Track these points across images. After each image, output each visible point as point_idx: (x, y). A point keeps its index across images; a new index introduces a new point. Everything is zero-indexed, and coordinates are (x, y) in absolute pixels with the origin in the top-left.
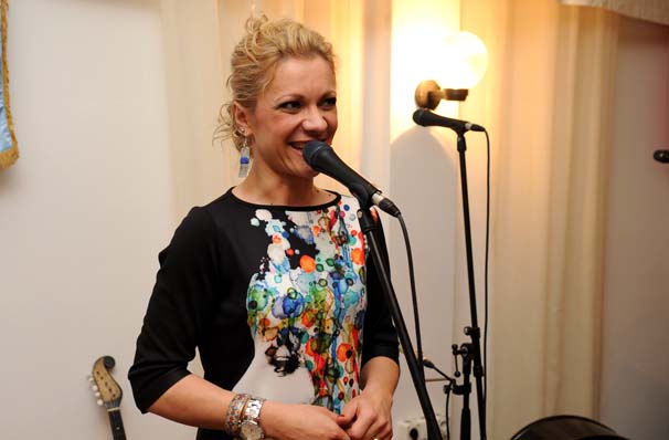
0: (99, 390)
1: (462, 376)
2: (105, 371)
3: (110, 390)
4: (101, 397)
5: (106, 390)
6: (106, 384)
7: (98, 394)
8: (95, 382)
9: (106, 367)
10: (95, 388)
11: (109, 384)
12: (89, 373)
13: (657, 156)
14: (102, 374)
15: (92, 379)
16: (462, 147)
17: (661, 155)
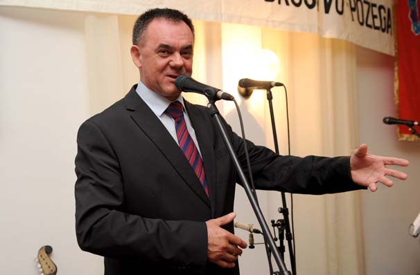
0: (42, 267)
1: (279, 241)
2: (46, 255)
3: (49, 267)
4: (43, 272)
5: (46, 267)
6: (47, 263)
7: (41, 270)
8: (39, 262)
9: (47, 253)
10: (39, 266)
11: (48, 264)
12: (36, 256)
13: (385, 121)
14: (43, 257)
15: (37, 260)
16: (270, 97)
17: (387, 120)
